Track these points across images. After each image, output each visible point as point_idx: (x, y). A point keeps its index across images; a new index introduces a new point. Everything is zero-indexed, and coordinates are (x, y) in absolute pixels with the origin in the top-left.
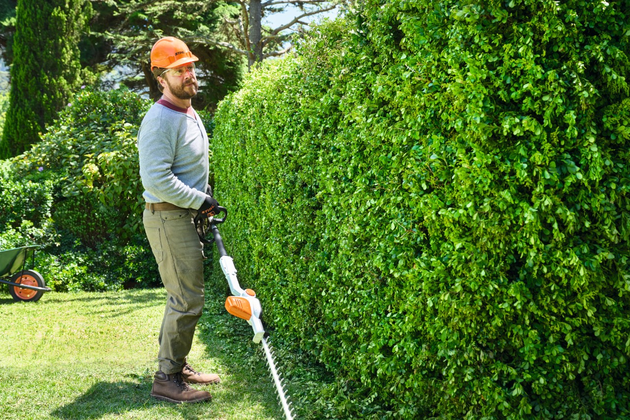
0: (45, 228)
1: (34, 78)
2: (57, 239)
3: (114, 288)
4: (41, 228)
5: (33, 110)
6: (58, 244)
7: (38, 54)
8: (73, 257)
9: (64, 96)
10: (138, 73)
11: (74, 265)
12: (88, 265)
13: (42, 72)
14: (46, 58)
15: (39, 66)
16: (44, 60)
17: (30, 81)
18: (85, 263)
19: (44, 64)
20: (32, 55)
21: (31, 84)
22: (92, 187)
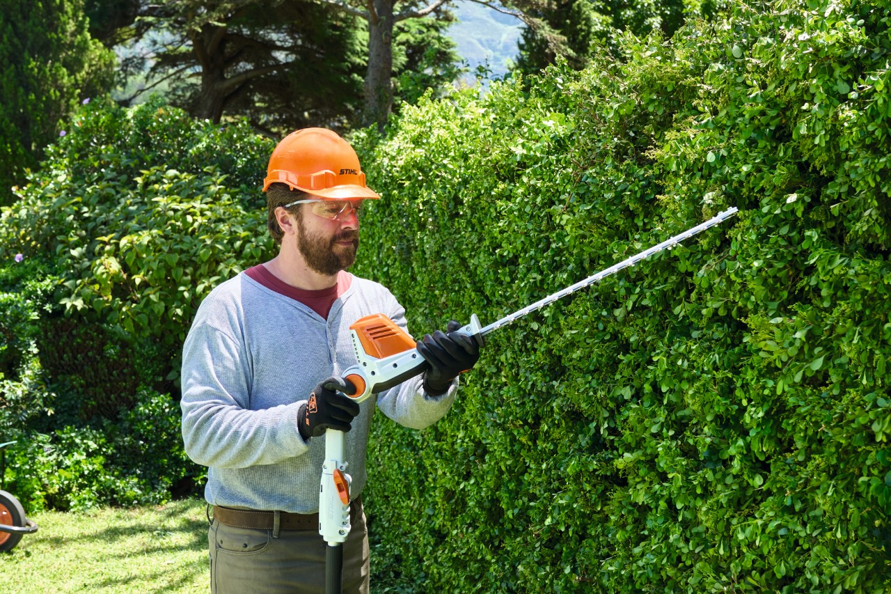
0: (26, 380)
1: (13, 67)
2: (47, 402)
3: (154, 498)
4: (19, 381)
5: (11, 122)
6: (50, 412)
7: (20, 25)
8: (78, 441)
9: (62, 96)
10: (182, 42)
11: (79, 456)
12: (105, 454)
13: (26, 55)
14: (32, 31)
15: (20, 46)
16: (30, 35)
17: (7, 72)
18: (100, 449)
19: (29, 43)
20: (10, 27)
21: (8, 77)
22: (110, 297)
